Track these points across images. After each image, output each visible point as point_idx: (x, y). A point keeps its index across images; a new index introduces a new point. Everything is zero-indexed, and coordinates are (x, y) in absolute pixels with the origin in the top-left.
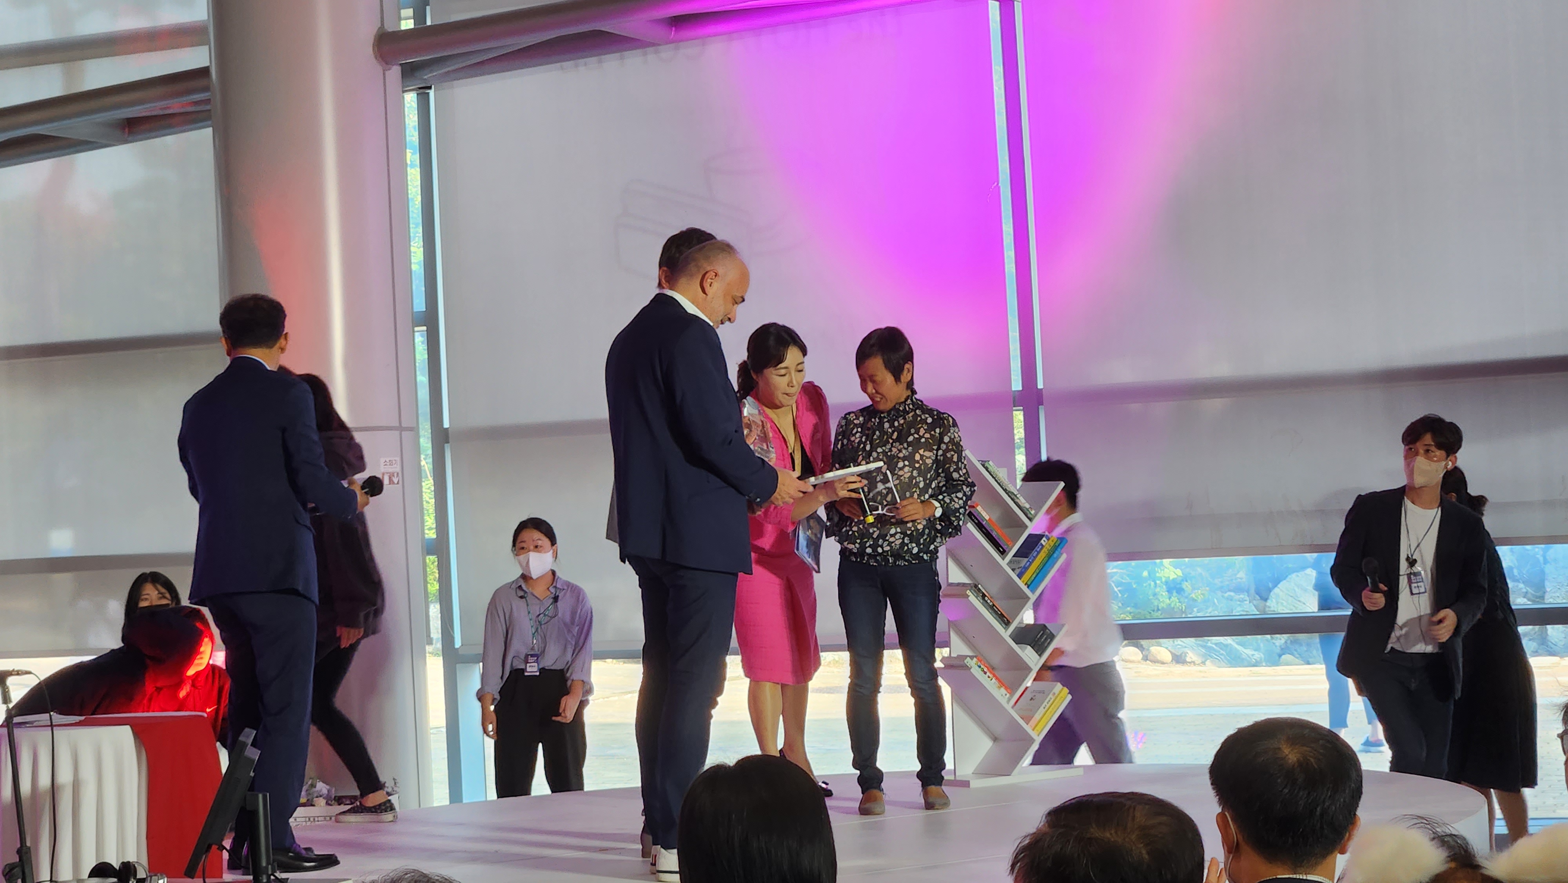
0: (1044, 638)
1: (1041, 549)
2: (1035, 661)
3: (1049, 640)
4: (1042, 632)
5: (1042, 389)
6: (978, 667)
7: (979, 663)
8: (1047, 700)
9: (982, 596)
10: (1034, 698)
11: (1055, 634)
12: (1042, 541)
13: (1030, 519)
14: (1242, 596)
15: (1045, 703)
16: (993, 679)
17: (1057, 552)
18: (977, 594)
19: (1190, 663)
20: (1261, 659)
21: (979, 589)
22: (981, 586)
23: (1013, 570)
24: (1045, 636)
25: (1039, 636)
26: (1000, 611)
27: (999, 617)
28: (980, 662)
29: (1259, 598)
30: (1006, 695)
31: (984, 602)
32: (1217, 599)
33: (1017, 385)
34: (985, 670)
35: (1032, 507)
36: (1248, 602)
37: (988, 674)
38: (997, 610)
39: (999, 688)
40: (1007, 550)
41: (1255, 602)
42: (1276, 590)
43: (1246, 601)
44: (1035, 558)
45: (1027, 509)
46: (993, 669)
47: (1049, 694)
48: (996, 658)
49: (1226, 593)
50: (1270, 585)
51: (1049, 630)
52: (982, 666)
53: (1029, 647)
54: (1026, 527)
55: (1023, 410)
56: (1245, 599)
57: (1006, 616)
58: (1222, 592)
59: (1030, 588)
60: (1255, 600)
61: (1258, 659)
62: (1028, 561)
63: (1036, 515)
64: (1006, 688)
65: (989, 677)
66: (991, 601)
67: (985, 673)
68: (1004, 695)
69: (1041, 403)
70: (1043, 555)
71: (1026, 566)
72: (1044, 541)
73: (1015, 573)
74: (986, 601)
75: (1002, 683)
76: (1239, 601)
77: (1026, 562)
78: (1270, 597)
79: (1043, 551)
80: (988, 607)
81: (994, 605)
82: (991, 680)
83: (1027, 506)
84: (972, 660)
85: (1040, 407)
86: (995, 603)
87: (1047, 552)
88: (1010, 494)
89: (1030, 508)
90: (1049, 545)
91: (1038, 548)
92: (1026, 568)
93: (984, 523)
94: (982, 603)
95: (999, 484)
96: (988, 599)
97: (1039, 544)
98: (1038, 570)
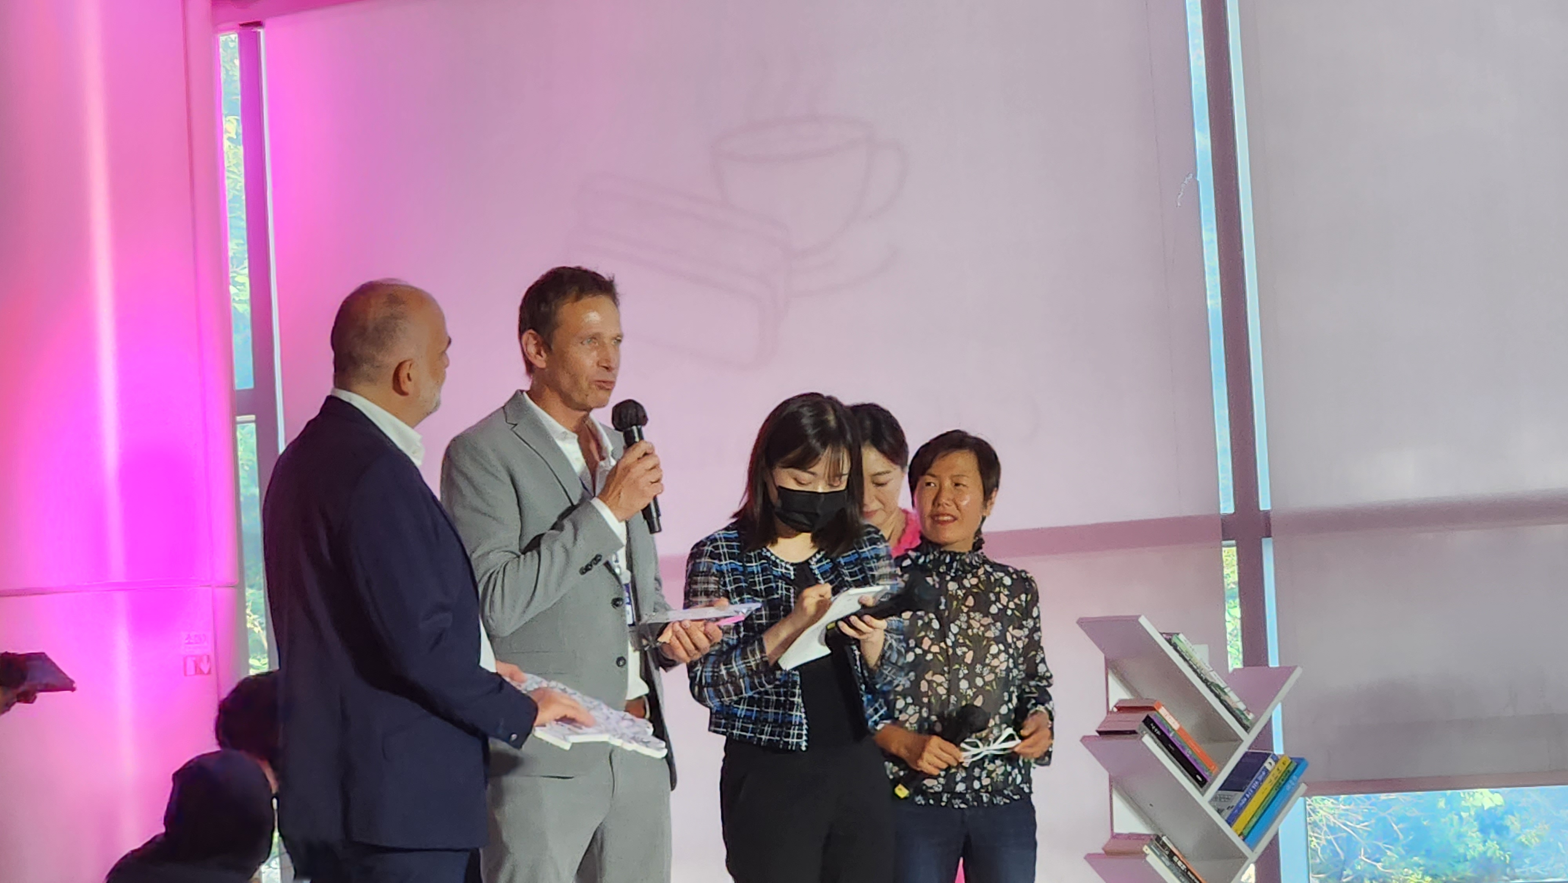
1: (1264, 778)
5: (1267, 511)
9: (1168, 855)
12: (1266, 765)
13: (1246, 728)
17: (1290, 781)
18: (1160, 851)
21: (1163, 842)
22: (1167, 837)
26: (1198, 880)
33: (1227, 507)
38: (1193, 878)
40: (1209, 780)
45: (1242, 712)
54: (1240, 740)
55: (1237, 545)
59: (1246, 840)
62: (1245, 796)
66: (1183, 864)
69: (1265, 533)
70: (1267, 787)
71: (1241, 804)
72: (1270, 763)
73: (1223, 817)
74: (1175, 864)
77: (1241, 796)
79: (1268, 780)
80: (1177, 872)
81: (1188, 870)
83: (1242, 706)
85: (1263, 539)
86: (1189, 867)
87: (1274, 782)
88: (1213, 687)
89: (1246, 709)
90: (1278, 769)
91: (1259, 776)
92: (1240, 809)
93: (1171, 735)
94: (1169, 867)
95: (1195, 671)
96: (1179, 859)
97: (1262, 768)
98: (1259, 812)
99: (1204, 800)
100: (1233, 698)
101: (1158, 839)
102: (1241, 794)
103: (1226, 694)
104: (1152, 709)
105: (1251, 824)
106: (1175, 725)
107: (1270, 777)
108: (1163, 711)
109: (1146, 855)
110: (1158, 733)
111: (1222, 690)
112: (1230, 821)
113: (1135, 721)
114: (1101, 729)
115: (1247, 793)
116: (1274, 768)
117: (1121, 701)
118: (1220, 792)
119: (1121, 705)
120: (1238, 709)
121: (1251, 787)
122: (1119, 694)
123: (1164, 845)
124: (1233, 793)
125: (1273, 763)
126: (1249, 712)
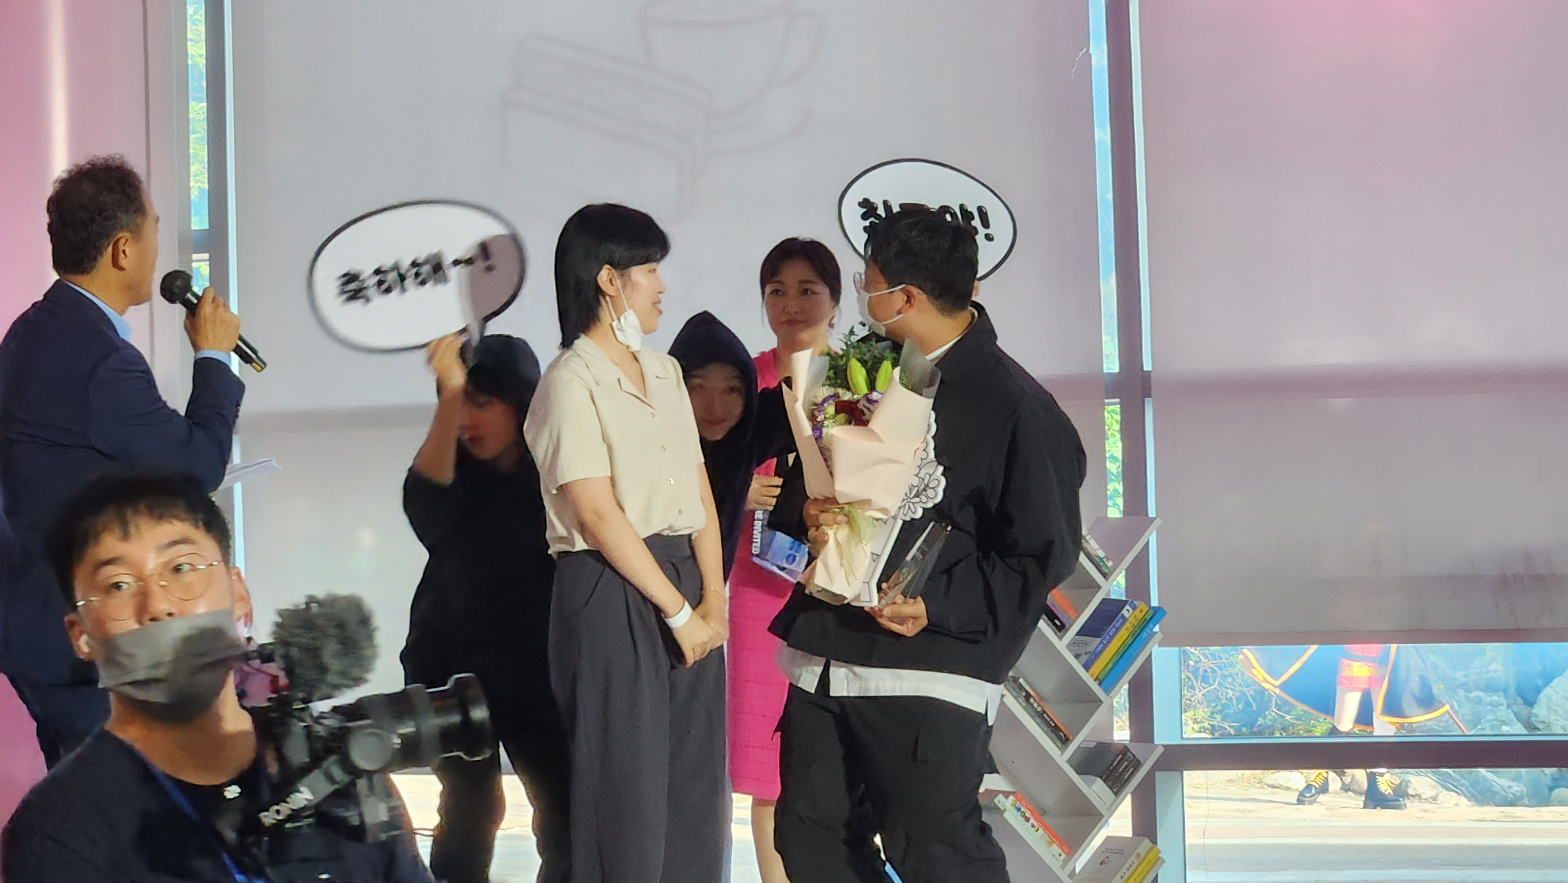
0: (1123, 766)
1: (1122, 625)
2: (1108, 804)
3: (1132, 769)
4: (1121, 756)
5: (1149, 372)
6: (1015, 811)
7: (1018, 804)
8: (1127, 866)
9: (1025, 697)
10: (1106, 861)
11: (1142, 762)
12: (1124, 612)
13: (1105, 576)
14: (1495, 698)
15: (1124, 870)
16: (1040, 829)
17: (1147, 629)
18: (1017, 692)
19: (1412, 796)
20: (1522, 795)
21: (1021, 685)
22: (1024, 678)
23: (1077, 656)
24: (1126, 763)
25: (1116, 763)
26: (1054, 722)
27: (1052, 731)
28: (1020, 803)
29: (1522, 702)
30: (1060, 855)
31: (1029, 706)
32: (1457, 701)
33: (1112, 364)
34: (1027, 815)
35: (1108, 556)
36: (1504, 708)
37: (1032, 821)
38: (1049, 720)
39: (1050, 844)
40: (1067, 626)
41: (1514, 707)
42: (1547, 691)
43: (1501, 705)
44: (1112, 638)
45: (1102, 560)
46: (1044, 812)
47: (1130, 856)
48: (1049, 797)
49: (1471, 692)
50: (1540, 682)
51: (1131, 753)
52: (1022, 809)
53: (1099, 780)
54: (1099, 587)
55: (1120, 403)
56: (1501, 702)
57: (1063, 729)
58: (1466, 691)
59: (1103, 685)
60: (1515, 704)
61: (1518, 794)
62: (1101, 642)
63: (1115, 568)
64: (1061, 847)
65: (1033, 826)
66: (1039, 705)
67: (1028, 820)
68: (1057, 855)
69: (1147, 392)
70: (1123, 634)
71: (1098, 650)
72: (1128, 610)
73: (1080, 663)
74: (1032, 705)
75: (1054, 836)
76: (1491, 705)
77: (1098, 642)
78: (1538, 701)
79: (1125, 627)
80: (1033, 714)
81: (1044, 712)
82: (1037, 831)
83: (1102, 554)
84: (1007, 797)
85: (1147, 400)
86: (1045, 709)
87: (1131, 629)
89: (1105, 558)
90: (1135, 618)
91: (1117, 623)
92: (1096, 655)
94: (1024, 708)
96: (1035, 701)
97: (1120, 615)
98: (1114, 660)
99: (1062, 644)
100: (1093, 547)
101: (1016, 681)
102: (1098, 640)
105: (1107, 669)
107: (1127, 624)
112: (1087, 667)
115: (1104, 639)
116: (1131, 615)
118: (1077, 637)
120: (1098, 556)
121: (1108, 633)
123: (1021, 687)
124: (1090, 639)
125: (1131, 611)
126: (1108, 559)
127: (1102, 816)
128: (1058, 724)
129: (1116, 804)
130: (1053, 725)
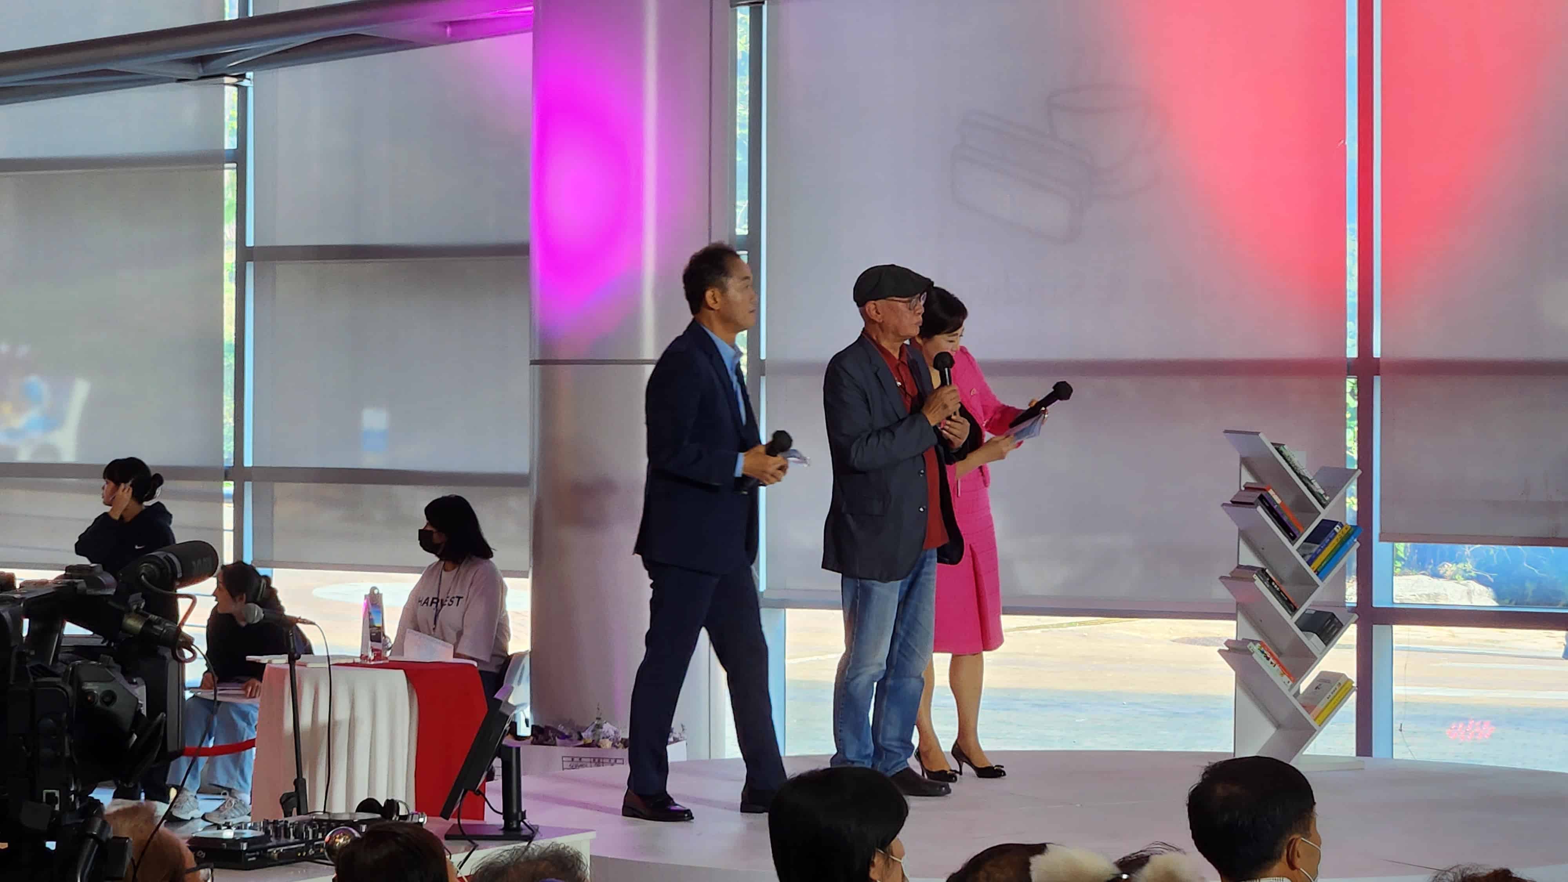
0: (1332, 627)
1: (1333, 537)
3: (1337, 629)
5: (1377, 359)
6: (1260, 653)
7: (1263, 649)
8: (1332, 690)
9: (1270, 581)
10: (1319, 687)
11: (1344, 624)
12: (1335, 529)
13: (1324, 506)
15: (1330, 693)
16: (1277, 666)
17: (1349, 540)
18: (1264, 578)
21: (1267, 573)
22: (1270, 569)
23: (1303, 556)
24: (1333, 625)
25: (1326, 624)
26: (1287, 597)
27: (1286, 604)
28: (1264, 647)
30: (1289, 682)
31: (1271, 588)
33: (1353, 353)
34: (1268, 656)
35: (1326, 493)
37: (1271, 660)
38: (1284, 596)
39: (1282, 675)
40: (1298, 536)
44: (1327, 545)
46: (1280, 654)
47: (1334, 684)
48: (1284, 644)
51: (1337, 619)
52: (1265, 652)
53: (1315, 635)
54: (1319, 513)
55: (1357, 378)
57: (1292, 601)
59: (1320, 575)
62: (1320, 548)
63: (1330, 501)
64: (1289, 677)
66: (1278, 586)
67: (1268, 659)
68: (1286, 683)
69: (1376, 372)
70: (1335, 542)
71: (1317, 552)
72: (1338, 528)
73: (1305, 560)
74: (1273, 586)
75: (1285, 671)
77: (1317, 548)
80: (1276, 594)
81: (1281, 591)
82: (1274, 666)
83: (1322, 492)
84: (1255, 644)
85: (1374, 376)
86: (1282, 589)
87: (1339, 540)
88: (1304, 479)
89: (1324, 494)
90: (1343, 532)
91: (1331, 535)
92: (1316, 555)
93: (1275, 507)
94: (1268, 588)
95: (1293, 468)
96: (1275, 584)
97: (1333, 531)
98: (1329, 558)
99: (1293, 549)
100: (1317, 487)
101: (1263, 570)
102: (1318, 546)
103: (1312, 484)
104: (1264, 490)
105: (1323, 565)
106: (1278, 501)
107: (1337, 537)
108: (1271, 492)
109: (1255, 580)
110: (1267, 505)
111: (1310, 481)
112: (1310, 563)
113: (1254, 496)
114: (1234, 500)
115: (1322, 546)
116: (1340, 532)
117: (1247, 483)
118: (1304, 543)
119: (1247, 486)
120: (1320, 494)
121: (1324, 542)
122: (1247, 478)
123: (1267, 575)
124: (1313, 545)
125: (1340, 528)
126: (1326, 496)
127: (1316, 658)
128: (1291, 599)
129: (1326, 651)
130: (1286, 599)
